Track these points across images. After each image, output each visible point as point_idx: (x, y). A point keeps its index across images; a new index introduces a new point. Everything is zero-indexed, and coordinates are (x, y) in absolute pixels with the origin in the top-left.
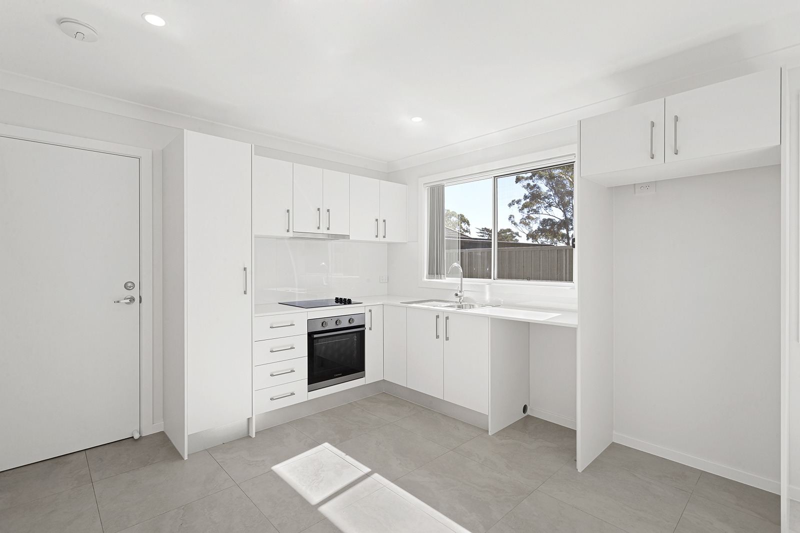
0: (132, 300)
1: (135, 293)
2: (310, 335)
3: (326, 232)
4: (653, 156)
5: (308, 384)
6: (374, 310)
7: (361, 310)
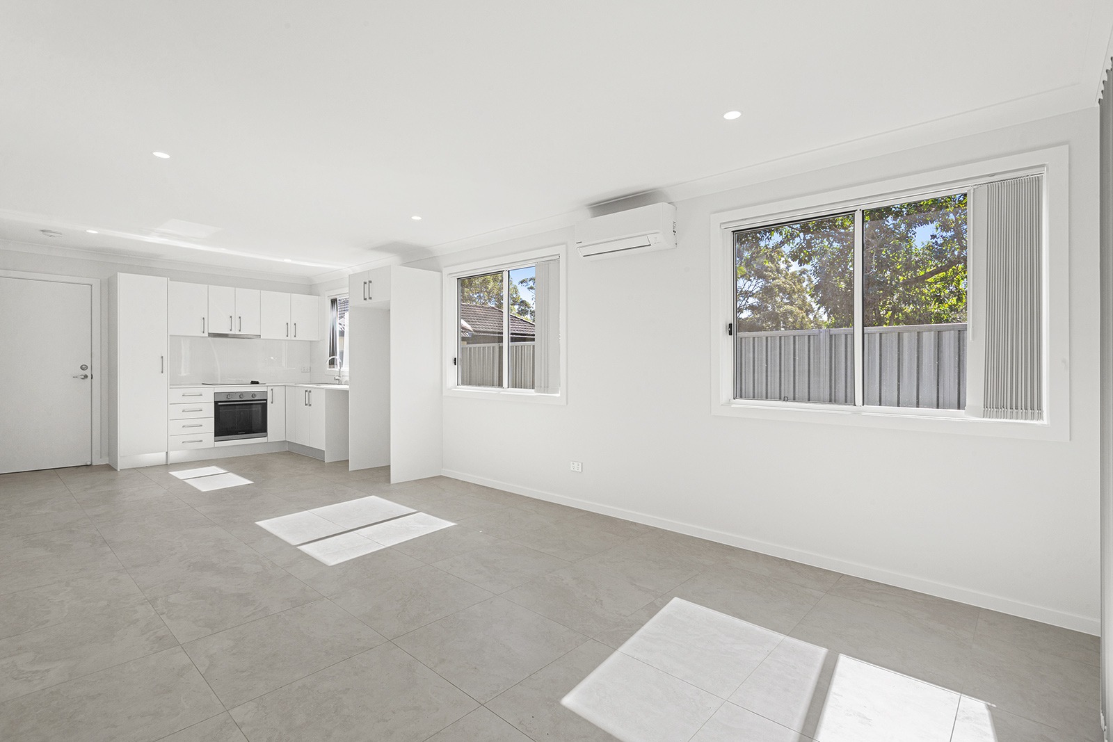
0: (86, 377)
1: (88, 372)
2: (216, 403)
3: (237, 333)
4: (365, 299)
5: (215, 436)
6: (275, 389)
7: (264, 389)
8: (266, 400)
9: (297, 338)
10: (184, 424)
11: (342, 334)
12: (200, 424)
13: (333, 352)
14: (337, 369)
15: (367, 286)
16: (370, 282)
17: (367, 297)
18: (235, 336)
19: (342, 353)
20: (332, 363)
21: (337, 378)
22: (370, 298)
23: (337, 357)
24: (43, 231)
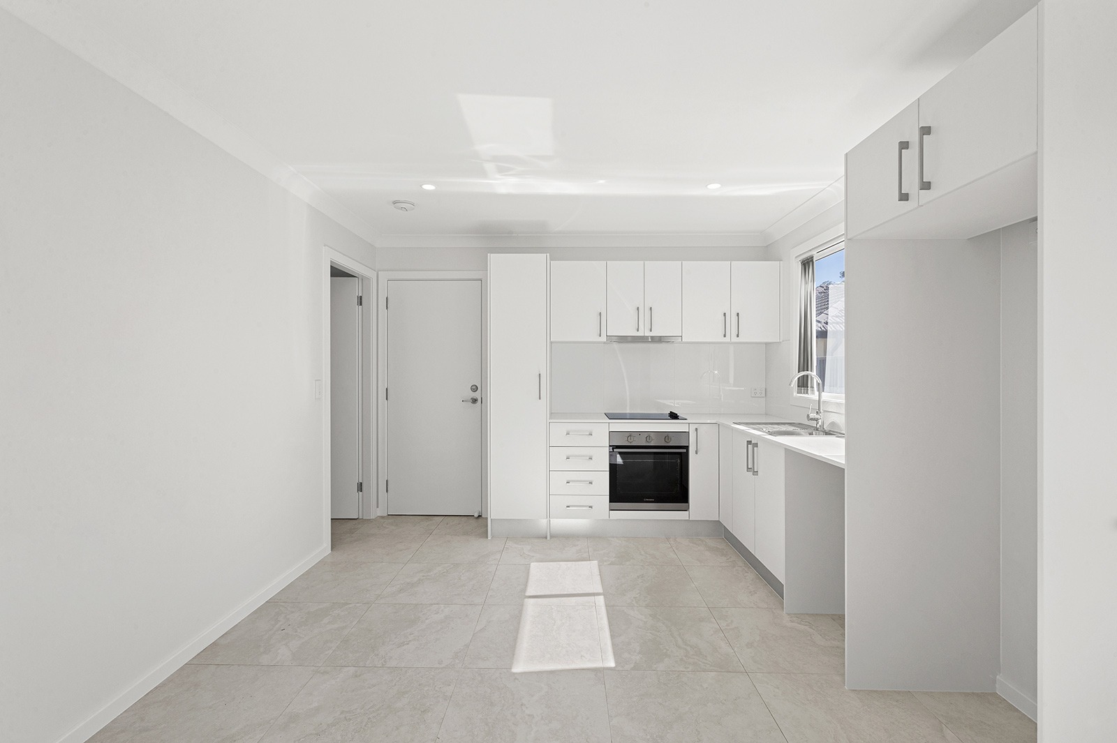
0: (476, 400)
1: (478, 394)
2: (613, 449)
3: (648, 334)
4: (904, 197)
5: (610, 502)
6: (702, 429)
7: (683, 428)
8: (687, 448)
9: (740, 339)
10: (569, 479)
11: (823, 335)
12: (590, 479)
13: (804, 364)
14: (813, 395)
15: (911, 155)
16: (926, 131)
17: (911, 185)
18: (642, 339)
19: (822, 363)
20: (803, 383)
21: (812, 416)
22: (926, 186)
23: (813, 373)
24: (395, 203)
